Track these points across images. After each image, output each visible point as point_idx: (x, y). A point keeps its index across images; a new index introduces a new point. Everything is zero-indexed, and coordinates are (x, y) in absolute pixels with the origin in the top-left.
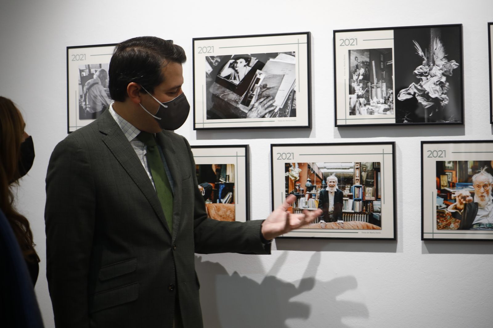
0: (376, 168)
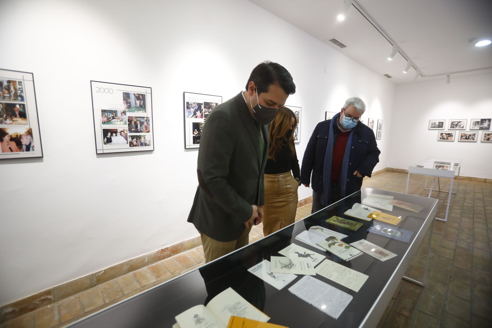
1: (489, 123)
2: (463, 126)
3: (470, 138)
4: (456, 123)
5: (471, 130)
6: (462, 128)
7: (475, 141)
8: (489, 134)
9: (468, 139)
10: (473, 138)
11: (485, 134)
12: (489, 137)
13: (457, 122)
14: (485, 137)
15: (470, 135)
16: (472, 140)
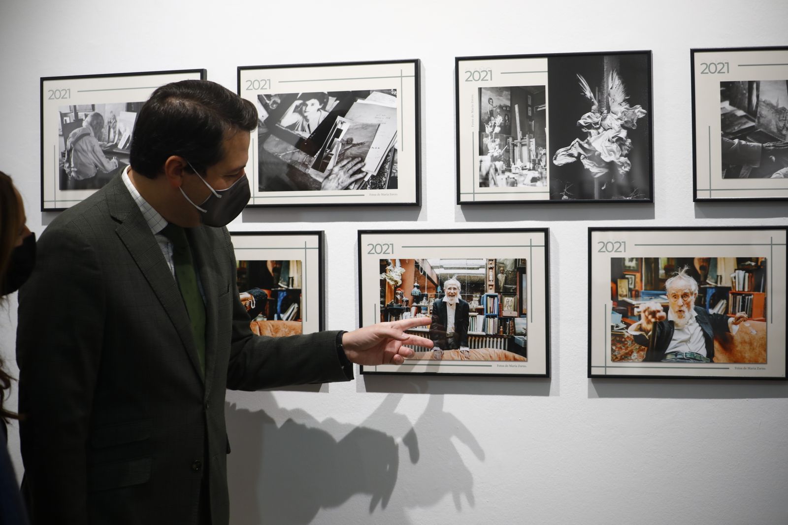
0: (520, 267)
1: (639, 112)
2: (390, 158)
3: (477, 326)
4: (315, 115)
5: (469, 207)
6: (376, 183)
7: (534, 364)
8: (653, 263)
9: (462, 338)
10: (503, 321)
11: (619, 269)
12: (655, 304)
13: (322, 98)
14: (624, 310)
15: (473, 286)
16: (496, 350)
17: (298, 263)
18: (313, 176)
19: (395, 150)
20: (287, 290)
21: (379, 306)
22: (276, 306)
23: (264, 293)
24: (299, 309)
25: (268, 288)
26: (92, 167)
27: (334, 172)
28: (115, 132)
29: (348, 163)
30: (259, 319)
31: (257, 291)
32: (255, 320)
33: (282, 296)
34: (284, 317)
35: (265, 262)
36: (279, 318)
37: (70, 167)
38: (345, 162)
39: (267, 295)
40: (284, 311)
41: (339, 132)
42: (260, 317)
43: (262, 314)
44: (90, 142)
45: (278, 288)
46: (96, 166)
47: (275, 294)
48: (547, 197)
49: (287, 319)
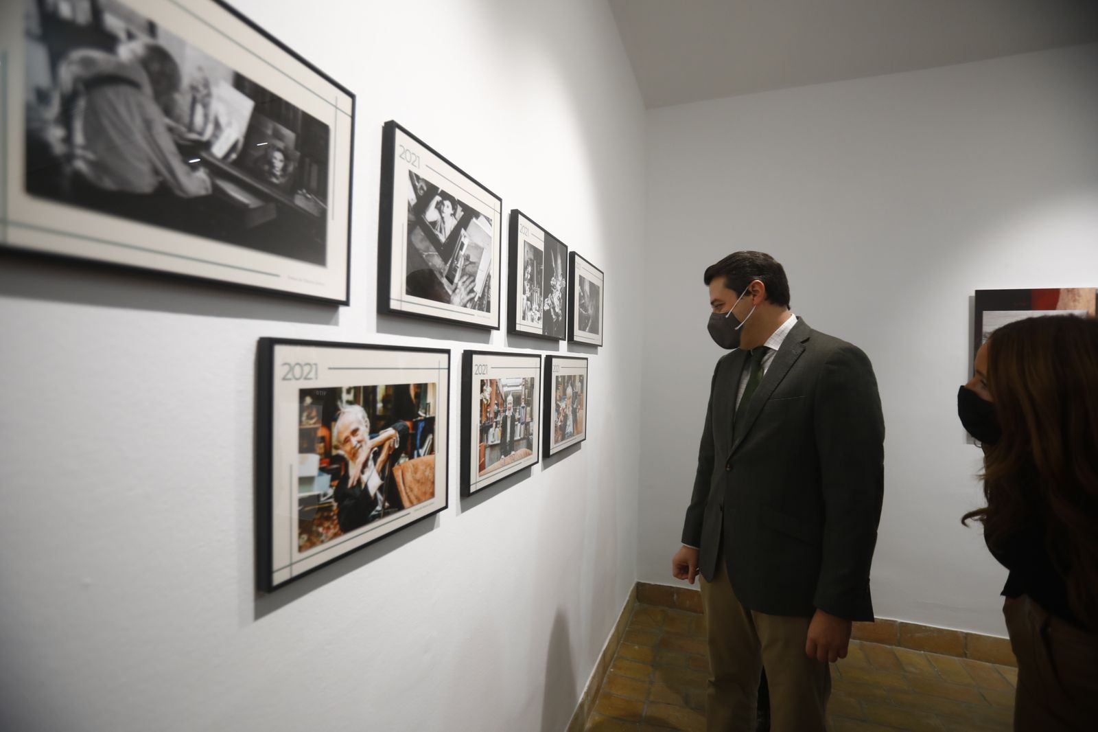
2: (487, 283)
4: (449, 220)
13: (454, 203)
17: (434, 384)
18: (446, 287)
19: (490, 277)
20: (426, 419)
21: (479, 425)
22: (416, 440)
23: (405, 426)
24: (433, 439)
25: (410, 420)
26: (145, 168)
27: (458, 287)
28: (206, 116)
29: (467, 279)
30: (402, 461)
31: (401, 424)
32: (398, 463)
33: (421, 425)
34: (422, 451)
35: (408, 386)
36: (419, 455)
37: (68, 139)
38: (465, 278)
39: (408, 428)
40: (422, 446)
41: (463, 244)
42: (403, 457)
43: (406, 454)
44: (140, 106)
45: (417, 417)
46: (156, 172)
47: (415, 426)
48: (540, 332)
49: (424, 455)
